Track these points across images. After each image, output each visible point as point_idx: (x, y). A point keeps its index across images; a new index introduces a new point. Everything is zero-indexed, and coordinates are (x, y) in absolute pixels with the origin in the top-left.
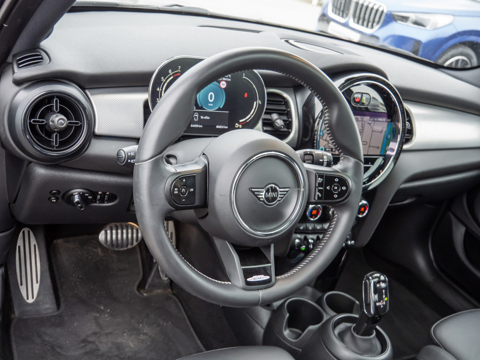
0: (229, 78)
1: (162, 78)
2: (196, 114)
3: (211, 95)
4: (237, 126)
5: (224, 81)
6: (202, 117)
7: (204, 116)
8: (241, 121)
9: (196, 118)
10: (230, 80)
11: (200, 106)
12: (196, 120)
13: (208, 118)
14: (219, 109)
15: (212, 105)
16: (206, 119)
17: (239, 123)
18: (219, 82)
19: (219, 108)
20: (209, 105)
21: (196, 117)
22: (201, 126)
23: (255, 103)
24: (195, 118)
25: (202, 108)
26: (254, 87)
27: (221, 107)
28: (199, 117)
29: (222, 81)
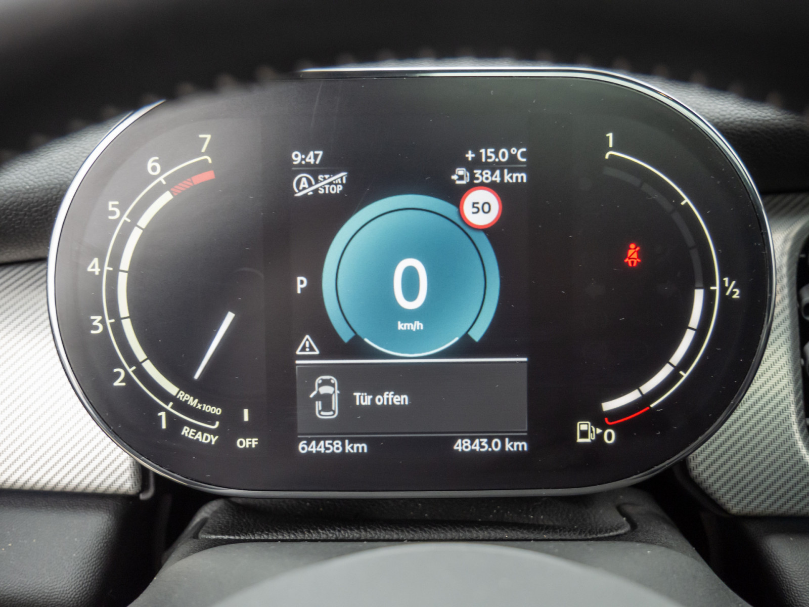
0: (512, 165)
1: (112, 205)
2: (326, 383)
3: (411, 277)
4: (584, 434)
5: (482, 185)
6: (363, 399)
7: (375, 391)
8: (609, 406)
9: (327, 407)
10: (522, 177)
11: (346, 336)
12: (327, 415)
13: (402, 400)
14: (466, 346)
15: (418, 325)
16: (391, 409)
17: (600, 420)
18: (455, 195)
19: (466, 338)
20: (401, 326)
21: (326, 400)
22: (363, 447)
23: (699, 296)
24: (318, 405)
25: (357, 347)
26: (686, 200)
27: (477, 334)
28: (346, 400)
29: (472, 186)
